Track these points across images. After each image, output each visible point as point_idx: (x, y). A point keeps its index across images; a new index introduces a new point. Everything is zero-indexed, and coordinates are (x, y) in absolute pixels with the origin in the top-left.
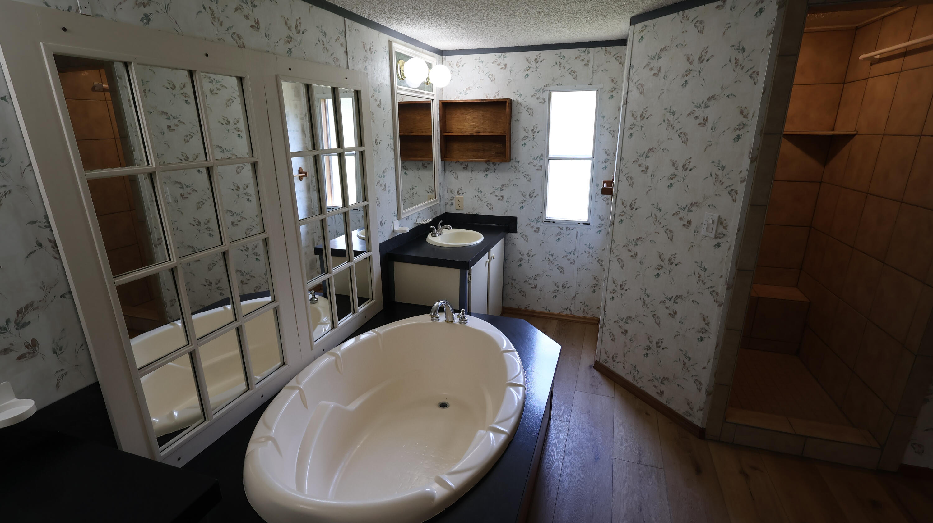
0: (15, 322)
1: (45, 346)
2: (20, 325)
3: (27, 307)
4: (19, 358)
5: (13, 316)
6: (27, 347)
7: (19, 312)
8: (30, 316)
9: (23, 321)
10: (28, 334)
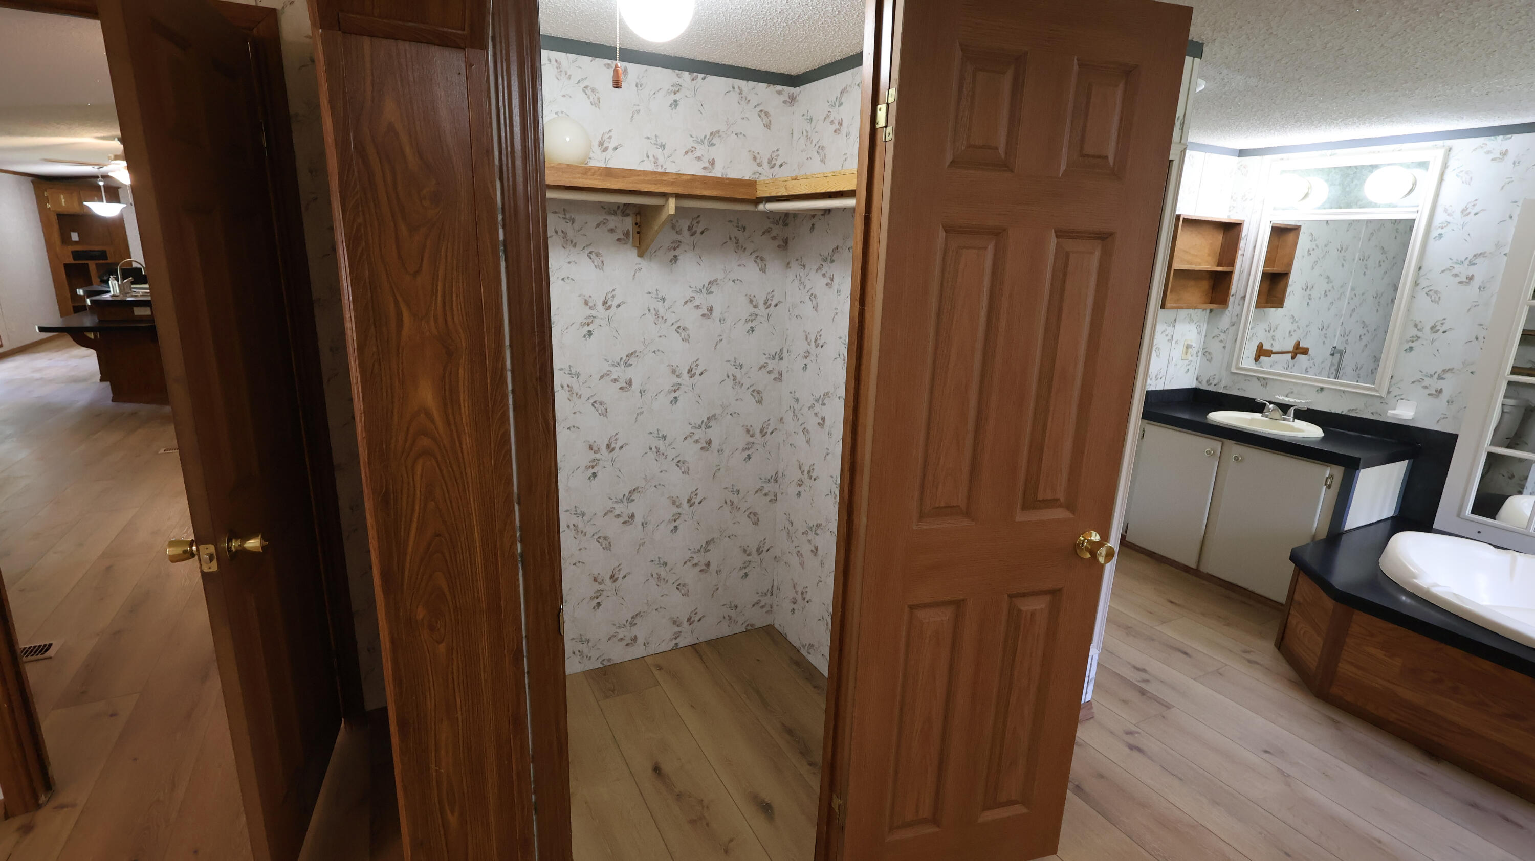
0: (1439, 375)
1: (1445, 396)
2: (1440, 378)
3: (1449, 370)
4: (1429, 395)
5: (1439, 371)
6: (1436, 391)
7: (1444, 371)
8: (1447, 375)
9: (1442, 376)
10: (1440, 384)
